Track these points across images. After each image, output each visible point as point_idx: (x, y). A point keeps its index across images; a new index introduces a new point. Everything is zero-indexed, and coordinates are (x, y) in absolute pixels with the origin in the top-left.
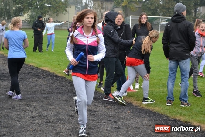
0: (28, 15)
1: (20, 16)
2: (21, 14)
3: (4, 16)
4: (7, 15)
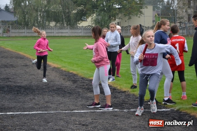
0: (92, 20)
1: (82, 20)
2: (84, 18)
3: (62, 21)
4: (65, 20)
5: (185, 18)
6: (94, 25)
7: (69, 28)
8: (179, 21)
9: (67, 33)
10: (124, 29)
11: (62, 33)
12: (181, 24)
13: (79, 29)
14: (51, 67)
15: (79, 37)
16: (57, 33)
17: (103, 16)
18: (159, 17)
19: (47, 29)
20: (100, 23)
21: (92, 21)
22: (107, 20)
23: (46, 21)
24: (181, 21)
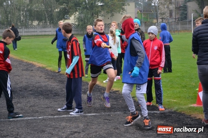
1: (65, 19)
2: (66, 16)
3: (45, 20)
4: (48, 19)
5: (167, 14)
6: (77, 23)
7: (52, 27)
8: (161, 17)
9: (50, 31)
10: (107, 27)
11: (45, 31)
12: (163, 19)
14: (36, 67)
16: (40, 32)
17: (86, 14)
18: (141, 14)
19: (30, 28)
20: (83, 21)
21: (74, 19)
22: (90, 18)
23: (29, 20)
24: (163, 17)
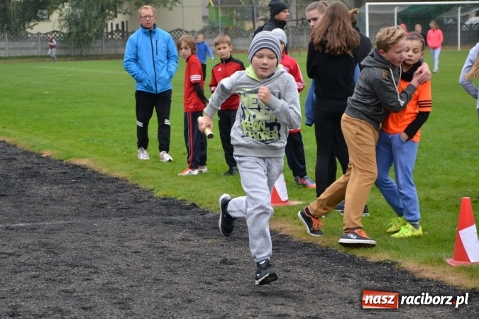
0: (61, 18)
1: (39, 19)
2: (41, 13)
6: (65, 31)
7: (6, 39)
9: (3, 49)
13: (32, 41)
15: (31, 60)
17: (86, 8)
18: (217, 9)
20: (80, 25)
21: (60, 21)
22: (96, 18)
